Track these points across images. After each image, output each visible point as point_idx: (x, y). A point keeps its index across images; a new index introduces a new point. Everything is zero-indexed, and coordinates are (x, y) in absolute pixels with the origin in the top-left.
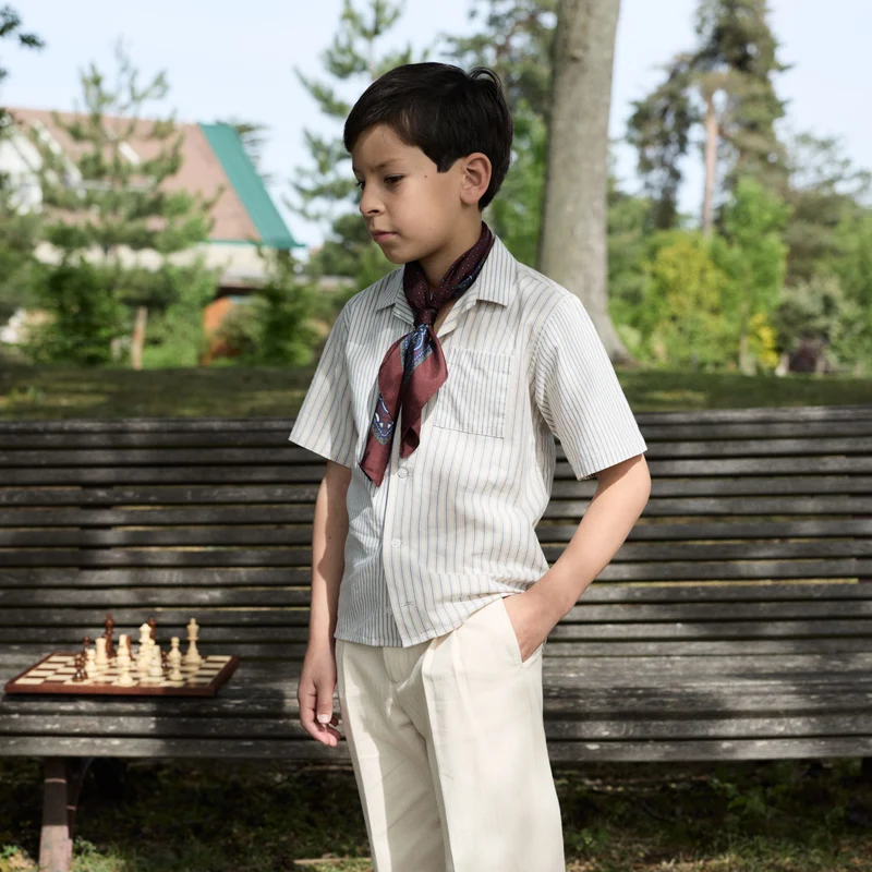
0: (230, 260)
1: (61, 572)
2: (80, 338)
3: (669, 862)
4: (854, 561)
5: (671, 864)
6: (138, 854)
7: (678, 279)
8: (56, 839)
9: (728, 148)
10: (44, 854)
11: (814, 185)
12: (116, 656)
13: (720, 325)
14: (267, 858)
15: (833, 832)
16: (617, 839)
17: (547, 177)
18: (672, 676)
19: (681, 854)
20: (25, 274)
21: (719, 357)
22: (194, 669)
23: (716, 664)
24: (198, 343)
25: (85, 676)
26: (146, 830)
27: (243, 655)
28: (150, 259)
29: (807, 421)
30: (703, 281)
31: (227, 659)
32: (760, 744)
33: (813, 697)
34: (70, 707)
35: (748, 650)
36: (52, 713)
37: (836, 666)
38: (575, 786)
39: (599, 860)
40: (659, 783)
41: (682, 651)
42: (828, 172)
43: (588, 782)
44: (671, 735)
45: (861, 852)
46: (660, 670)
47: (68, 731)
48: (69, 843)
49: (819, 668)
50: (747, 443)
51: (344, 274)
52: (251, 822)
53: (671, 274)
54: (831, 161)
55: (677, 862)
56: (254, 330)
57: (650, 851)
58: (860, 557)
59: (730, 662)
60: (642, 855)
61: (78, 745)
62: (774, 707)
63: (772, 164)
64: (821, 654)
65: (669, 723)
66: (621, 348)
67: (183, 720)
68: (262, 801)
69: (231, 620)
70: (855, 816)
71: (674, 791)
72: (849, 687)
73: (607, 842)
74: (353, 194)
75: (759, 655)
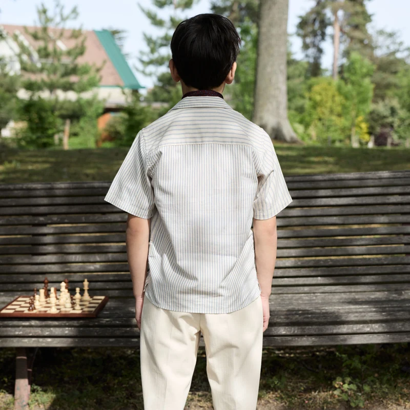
0: (109, 96)
1: (23, 256)
2: (39, 134)
3: (315, 391)
4: (403, 245)
5: (316, 393)
6: (62, 391)
7: (321, 101)
8: (23, 385)
9: (345, 37)
10: (17, 392)
11: (386, 54)
12: (49, 297)
13: (342, 122)
14: (123, 392)
15: (394, 376)
16: (290, 380)
17: (258, 54)
18: (316, 303)
19: (321, 388)
20: (13, 104)
21: (342, 137)
22: (87, 303)
23: (337, 297)
24: (95, 135)
25: (35, 309)
26: (66, 379)
27: (110, 295)
28: (72, 96)
29: (380, 178)
30: (333, 101)
31: (103, 298)
33: (383, 314)
34: (27, 323)
35: (353, 290)
36: (18, 326)
37: (395, 297)
38: (271, 354)
39: (282, 392)
40: (311, 352)
41: (321, 291)
42: (392, 48)
43: (277, 352)
44: (315, 333)
45: (407, 386)
46: (311, 300)
47: (26, 335)
48: (29, 387)
49: (386, 298)
50: (351, 189)
51: (164, 101)
52: (116, 375)
53: (318, 98)
54: (394, 43)
55: (319, 392)
56: (121, 128)
57: (306, 386)
58: (405, 244)
59: (344, 296)
60: (302, 388)
61: (31, 342)
62: (365, 318)
63: (366, 45)
64: (387, 291)
65: (315, 327)
66: (294, 135)
67: (81, 329)
68: (121, 364)
69: (105, 279)
70: (404, 368)
71: (318, 356)
72: (401, 309)
73: (286, 383)
74: (167, 63)
75: (358, 292)
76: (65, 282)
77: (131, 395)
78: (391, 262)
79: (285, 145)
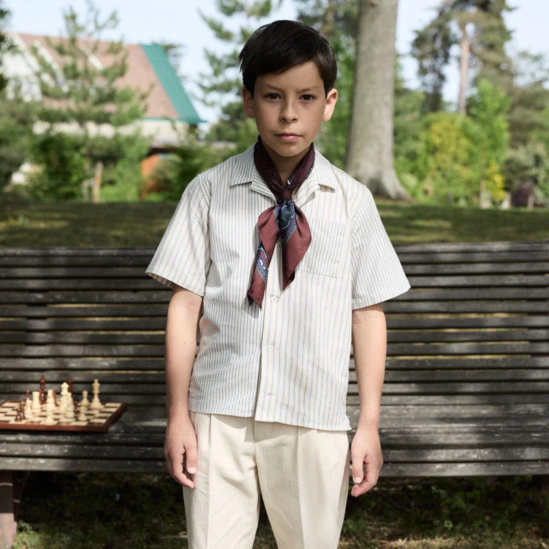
0: (158, 131)
1: (14, 346)
2: (60, 181)
3: (403, 539)
5: (405, 541)
7: (442, 144)
8: (6, 522)
9: (475, 60)
11: (530, 84)
12: (46, 403)
13: (467, 173)
14: (144, 534)
15: (511, 520)
16: (371, 523)
17: (355, 81)
18: (406, 419)
19: (411, 535)
21: (468, 193)
22: (96, 412)
24: (138, 184)
25: (24, 418)
26: (67, 514)
27: (129, 402)
28: (107, 131)
30: (458, 145)
31: (118, 405)
32: (461, 466)
33: (496, 435)
34: (12, 438)
35: (458, 402)
36: (1, 442)
39: (358, 538)
40: (401, 485)
41: (414, 402)
42: (539, 75)
44: (402, 460)
45: (529, 534)
46: (399, 415)
47: (11, 453)
48: (15, 525)
51: (230, 140)
52: (135, 510)
53: (437, 141)
54: (541, 68)
55: (408, 540)
56: (172, 175)
57: (392, 531)
58: (531, 341)
60: (386, 534)
61: (17, 463)
62: (471, 441)
63: (503, 71)
65: (402, 452)
66: (402, 190)
67: (86, 447)
68: (143, 495)
69: (123, 379)
70: (526, 509)
71: (410, 491)
72: (520, 429)
73: (364, 525)
74: (236, 90)
75: (465, 405)
76: (68, 383)
77: (153, 539)
78: (510, 365)
79: (389, 203)
